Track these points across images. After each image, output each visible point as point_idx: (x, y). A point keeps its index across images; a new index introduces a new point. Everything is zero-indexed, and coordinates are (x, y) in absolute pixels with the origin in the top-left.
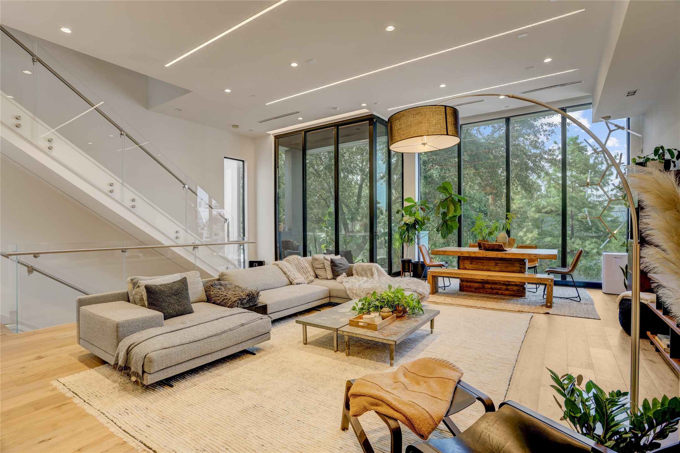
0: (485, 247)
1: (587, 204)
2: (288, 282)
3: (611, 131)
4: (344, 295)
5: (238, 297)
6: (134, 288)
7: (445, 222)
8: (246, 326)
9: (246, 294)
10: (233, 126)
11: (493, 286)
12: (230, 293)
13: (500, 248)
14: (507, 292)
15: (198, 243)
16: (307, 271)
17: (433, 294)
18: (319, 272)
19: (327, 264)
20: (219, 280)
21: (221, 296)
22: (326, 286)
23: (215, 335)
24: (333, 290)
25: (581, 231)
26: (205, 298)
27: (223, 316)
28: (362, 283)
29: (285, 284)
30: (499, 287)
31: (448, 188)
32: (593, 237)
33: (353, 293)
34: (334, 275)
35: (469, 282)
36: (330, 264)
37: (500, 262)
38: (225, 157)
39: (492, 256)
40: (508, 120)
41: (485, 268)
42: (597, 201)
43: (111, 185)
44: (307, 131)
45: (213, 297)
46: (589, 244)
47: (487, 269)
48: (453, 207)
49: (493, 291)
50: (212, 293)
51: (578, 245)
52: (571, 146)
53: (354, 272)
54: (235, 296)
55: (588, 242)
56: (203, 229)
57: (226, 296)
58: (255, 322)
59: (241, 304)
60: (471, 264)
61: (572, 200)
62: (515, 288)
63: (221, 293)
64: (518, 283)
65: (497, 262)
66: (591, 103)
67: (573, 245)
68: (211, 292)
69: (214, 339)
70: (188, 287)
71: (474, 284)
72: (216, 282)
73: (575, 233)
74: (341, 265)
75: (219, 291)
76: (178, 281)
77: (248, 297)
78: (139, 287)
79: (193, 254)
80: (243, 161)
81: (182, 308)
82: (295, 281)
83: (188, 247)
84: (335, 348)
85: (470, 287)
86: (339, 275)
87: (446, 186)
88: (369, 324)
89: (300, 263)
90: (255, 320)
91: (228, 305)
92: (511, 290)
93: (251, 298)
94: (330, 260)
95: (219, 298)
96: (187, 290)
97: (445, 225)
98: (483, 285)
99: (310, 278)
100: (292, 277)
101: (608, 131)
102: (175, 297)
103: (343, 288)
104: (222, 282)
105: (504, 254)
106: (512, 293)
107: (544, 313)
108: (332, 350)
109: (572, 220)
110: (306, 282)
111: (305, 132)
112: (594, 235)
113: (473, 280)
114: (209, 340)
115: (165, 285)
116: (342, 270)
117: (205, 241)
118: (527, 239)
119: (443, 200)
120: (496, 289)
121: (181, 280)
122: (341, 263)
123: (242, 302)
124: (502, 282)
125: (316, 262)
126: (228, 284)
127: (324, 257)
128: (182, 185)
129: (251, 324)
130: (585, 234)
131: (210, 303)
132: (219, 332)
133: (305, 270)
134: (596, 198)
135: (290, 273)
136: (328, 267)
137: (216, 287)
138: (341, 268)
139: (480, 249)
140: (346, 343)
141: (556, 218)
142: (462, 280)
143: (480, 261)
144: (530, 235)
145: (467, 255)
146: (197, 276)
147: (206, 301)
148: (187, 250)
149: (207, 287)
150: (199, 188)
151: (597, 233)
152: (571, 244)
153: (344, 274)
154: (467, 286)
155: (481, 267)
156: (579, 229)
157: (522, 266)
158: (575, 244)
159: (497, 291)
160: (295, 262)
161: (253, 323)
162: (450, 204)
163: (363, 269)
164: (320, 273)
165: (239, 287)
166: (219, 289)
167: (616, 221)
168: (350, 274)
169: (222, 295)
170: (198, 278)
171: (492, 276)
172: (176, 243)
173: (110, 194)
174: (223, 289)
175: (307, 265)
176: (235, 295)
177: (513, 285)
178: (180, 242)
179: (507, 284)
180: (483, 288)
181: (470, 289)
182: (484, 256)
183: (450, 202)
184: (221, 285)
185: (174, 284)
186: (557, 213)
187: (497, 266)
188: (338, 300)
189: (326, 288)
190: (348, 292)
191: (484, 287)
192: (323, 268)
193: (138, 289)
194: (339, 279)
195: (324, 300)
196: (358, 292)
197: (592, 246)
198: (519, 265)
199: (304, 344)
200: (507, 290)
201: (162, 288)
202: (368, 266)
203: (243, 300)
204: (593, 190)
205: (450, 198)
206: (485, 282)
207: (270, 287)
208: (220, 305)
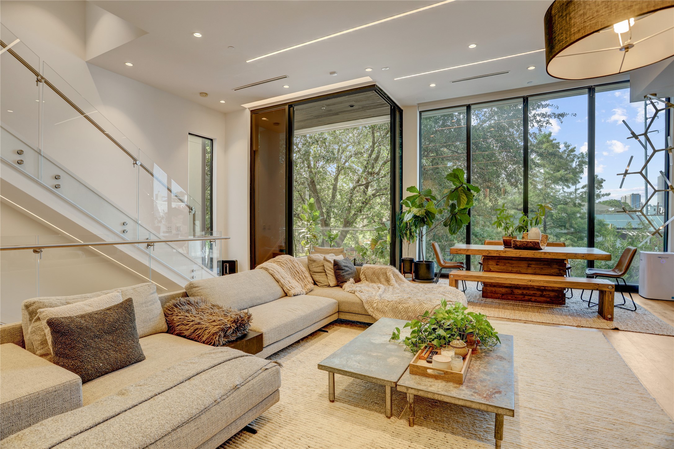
0: (516, 245)
2: (281, 293)
3: (657, 111)
4: (359, 310)
5: (219, 326)
6: (30, 320)
7: (454, 215)
8: (243, 389)
9: (232, 319)
10: (201, 93)
11: (525, 292)
12: (205, 318)
13: (535, 246)
14: (542, 299)
15: (153, 238)
16: (304, 277)
18: (317, 277)
19: (328, 266)
20: (186, 295)
21: (191, 323)
22: (333, 298)
23: (187, 422)
24: (343, 302)
26: (164, 327)
27: (199, 369)
28: (381, 293)
29: (279, 296)
30: (532, 292)
31: (459, 176)
33: (373, 308)
34: (338, 282)
35: (494, 286)
36: (332, 267)
37: (534, 262)
38: (189, 134)
39: (527, 256)
40: (526, 100)
41: (515, 270)
43: (20, 153)
44: (291, 105)
45: (178, 325)
47: (517, 271)
48: (465, 198)
49: (524, 297)
50: (176, 318)
53: (362, 277)
54: (215, 324)
56: (160, 222)
57: (199, 323)
58: (257, 378)
59: (225, 336)
60: (497, 265)
62: (552, 294)
63: (190, 318)
64: (556, 289)
65: (530, 262)
66: (628, 81)
68: (174, 317)
69: (186, 430)
70: (134, 316)
71: (501, 289)
72: (183, 299)
74: (347, 269)
75: (187, 315)
76: (116, 306)
77: (234, 325)
78: (39, 319)
79: (147, 254)
80: (212, 140)
81: (123, 356)
82: (292, 292)
83: (140, 244)
84: (389, 412)
85: (495, 293)
86: (346, 282)
87: (457, 173)
88: (446, 373)
89: (295, 266)
90: (255, 375)
91: (204, 339)
92: (547, 296)
93: (240, 326)
94: (333, 262)
95: (187, 327)
96: (133, 320)
97: (454, 219)
98: (512, 290)
99: (309, 286)
100: (287, 286)
102: (110, 338)
103: (358, 301)
104: (191, 299)
105: (539, 253)
106: (548, 300)
107: (612, 329)
108: (381, 413)
110: (304, 291)
111: (289, 106)
113: (500, 284)
114: (174, 436)
115: (90, 316)
116: (349, 274)
117: (163, 236)
119: (453, 190)
120: (528, 295)
121: (122, 303)
122: (347, 265)
123: (226, 333)
124: (536, 287)
125: (313, 264)
126: (200, 301)
127: (324, 257)
128: (132, 161)
129: (250, 383)
131: (172, 334)
132: (195, 412)
133: (302, 276)
134: (567, 195)
135: (284, 281)
136: (330, 271)
137: (183, 307)
138: (348, 273)
139: (505, 248)
140: (411, 405)
142: (485, 285)
143: (509, 261)
145: (495, 255)
146: (152, 292)
147: (166, 330)
148: (139, 249)
149: (167, 309)
150: (155, 165)
153: (352, 280)
154: (491, 292)
155: (510, 269)
157: (562, 268)
159: (530, 297)
160: (288, 264)
161: (255, 380)
162: (461, 195)
163: (374, 273)
164: (320, 279)
165: (219, 308)
166: (188, 311)
168: (358, 280)
169: (192, 321)
170: (153, 295)
171: (533, 281)
172: (122, 238)
173: (17, 166)
174: (194, 312)
175: (304, 269)
176: (214, 321)
177: (549, 291)
178: (128, 237)
179: (542, 290)
180: (512, 293)
181: (496, 295)
182: (518, 255)
183: (461, 192)
184: (189, 303)
185: (108, 312)
187: (530, 268)
188: (350, 317)
189: (334, 301)
190: (366, 306)
191: (514, 292)
192: (323, 272)
193: (38, 323)
194: (346, 285)
195: (332, 317)
196: (380, 306)
198: (558, 267)
199: (331, 401)
200: (541, 296)
201: (83, 322)
202: (381, 269)
203: (227, 330)
204: (564, 187)
205: (461, 187)
206: (514, 287)
207: (259, 301)
208: (189, 339)
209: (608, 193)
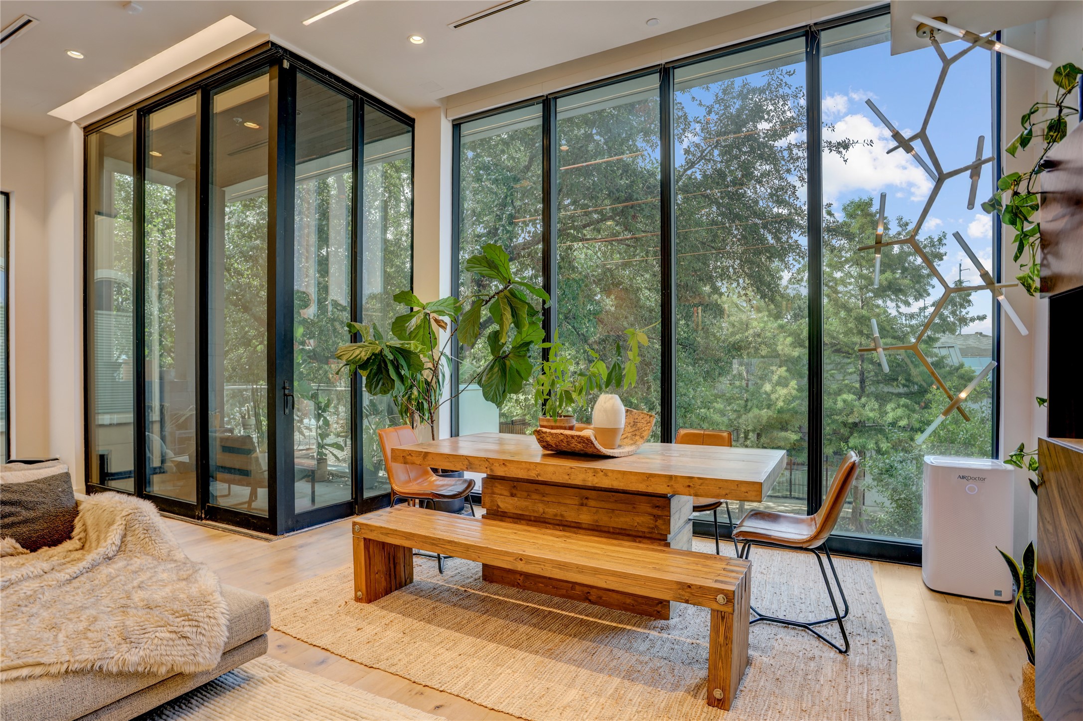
1: (888, 331)
3: (947, 62)
7: (499, 360)
17: (369, 601)
25: (878, 382)
31: (500, 263)
32: (899, 395)
40: (663, 74)
41: (551, 511)
42: (906, 324)
46: (892, 409)
48: (509, 316)
51: (872, 410)
52: (858, 218)
55: (889, 407)
61: (861, 323)
67: (863, 412)
73: (868, 388)
80: (7, 195)
101: (940, 65)
105: (590, 474)
109: (863, 361)
112: (901, 390)
118: (777, 399)
119: (487, 298)
130: (886, 389)
134: (906, 320)
141: (832, 358)
144: (782, 391)
151: (908, 386)
152: (861, 409)
156: (875, 379)
157: (660, 513)
158: (867, 408)
162: (504, 309)
167: (941, 365)
183: (505, 304)
186: (835, 348)
187: (585, 508)
197: (899, 412)
204: (899, 304)
205: (506, 292)
209: (981, 314)
